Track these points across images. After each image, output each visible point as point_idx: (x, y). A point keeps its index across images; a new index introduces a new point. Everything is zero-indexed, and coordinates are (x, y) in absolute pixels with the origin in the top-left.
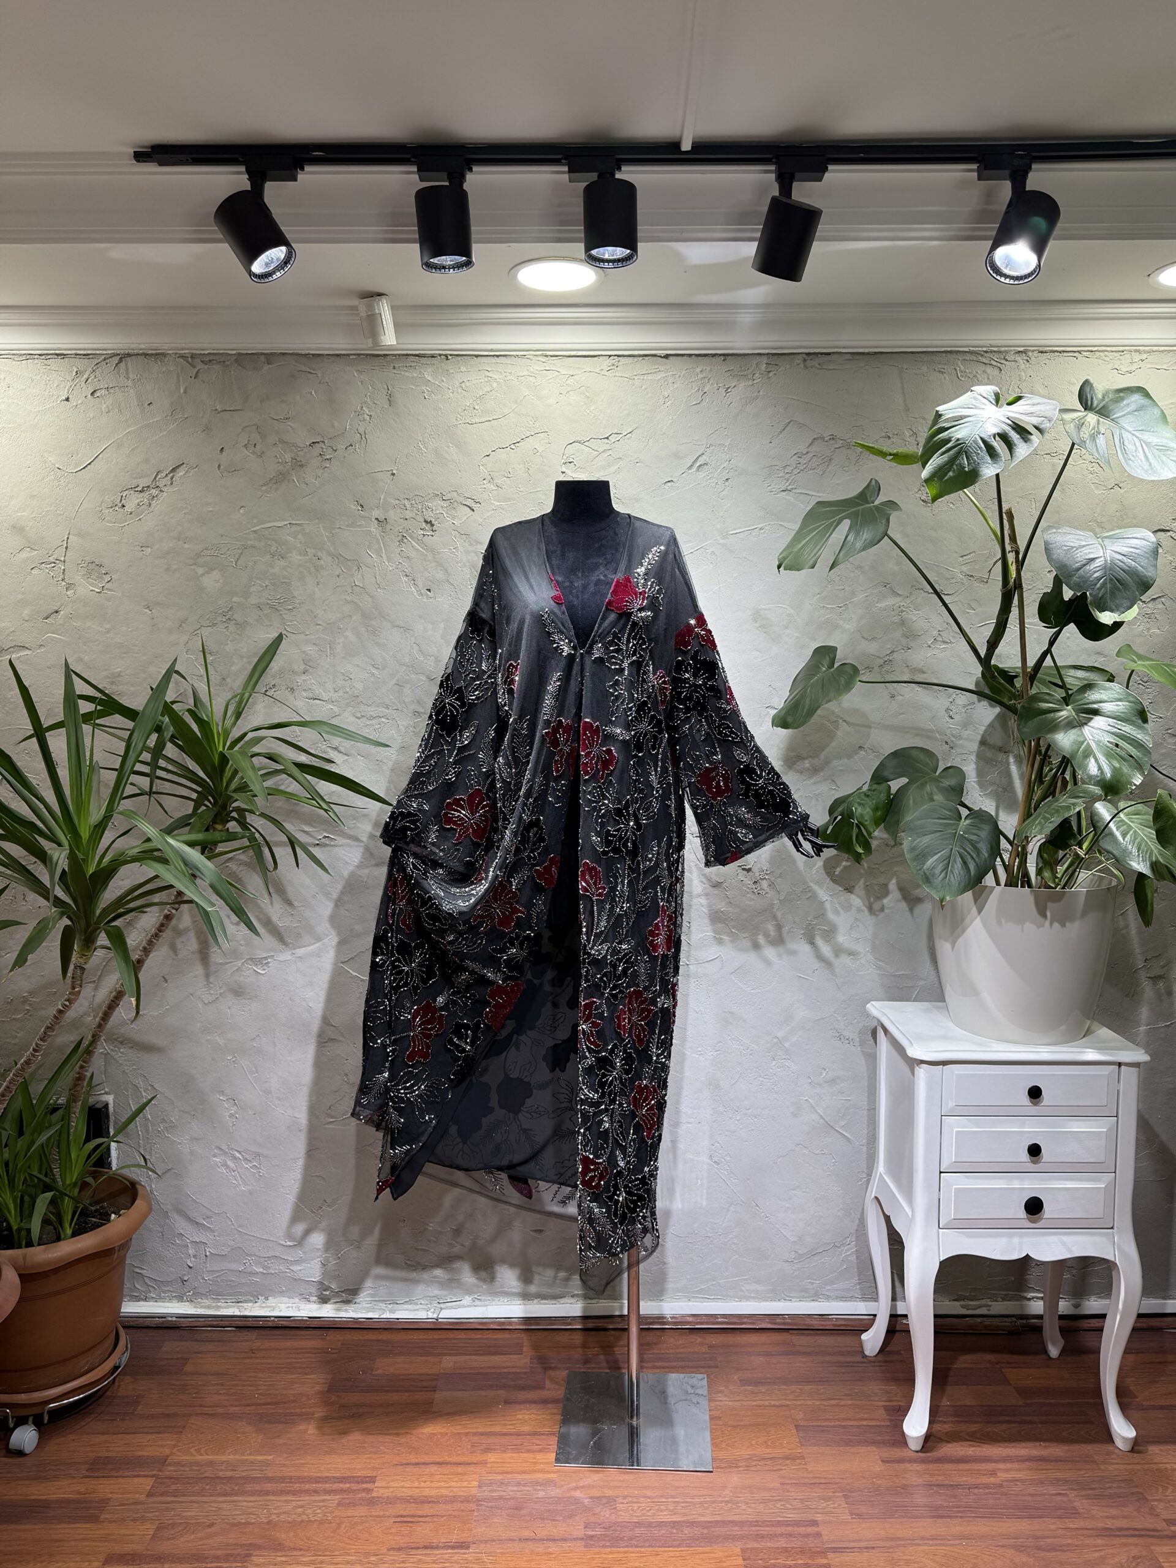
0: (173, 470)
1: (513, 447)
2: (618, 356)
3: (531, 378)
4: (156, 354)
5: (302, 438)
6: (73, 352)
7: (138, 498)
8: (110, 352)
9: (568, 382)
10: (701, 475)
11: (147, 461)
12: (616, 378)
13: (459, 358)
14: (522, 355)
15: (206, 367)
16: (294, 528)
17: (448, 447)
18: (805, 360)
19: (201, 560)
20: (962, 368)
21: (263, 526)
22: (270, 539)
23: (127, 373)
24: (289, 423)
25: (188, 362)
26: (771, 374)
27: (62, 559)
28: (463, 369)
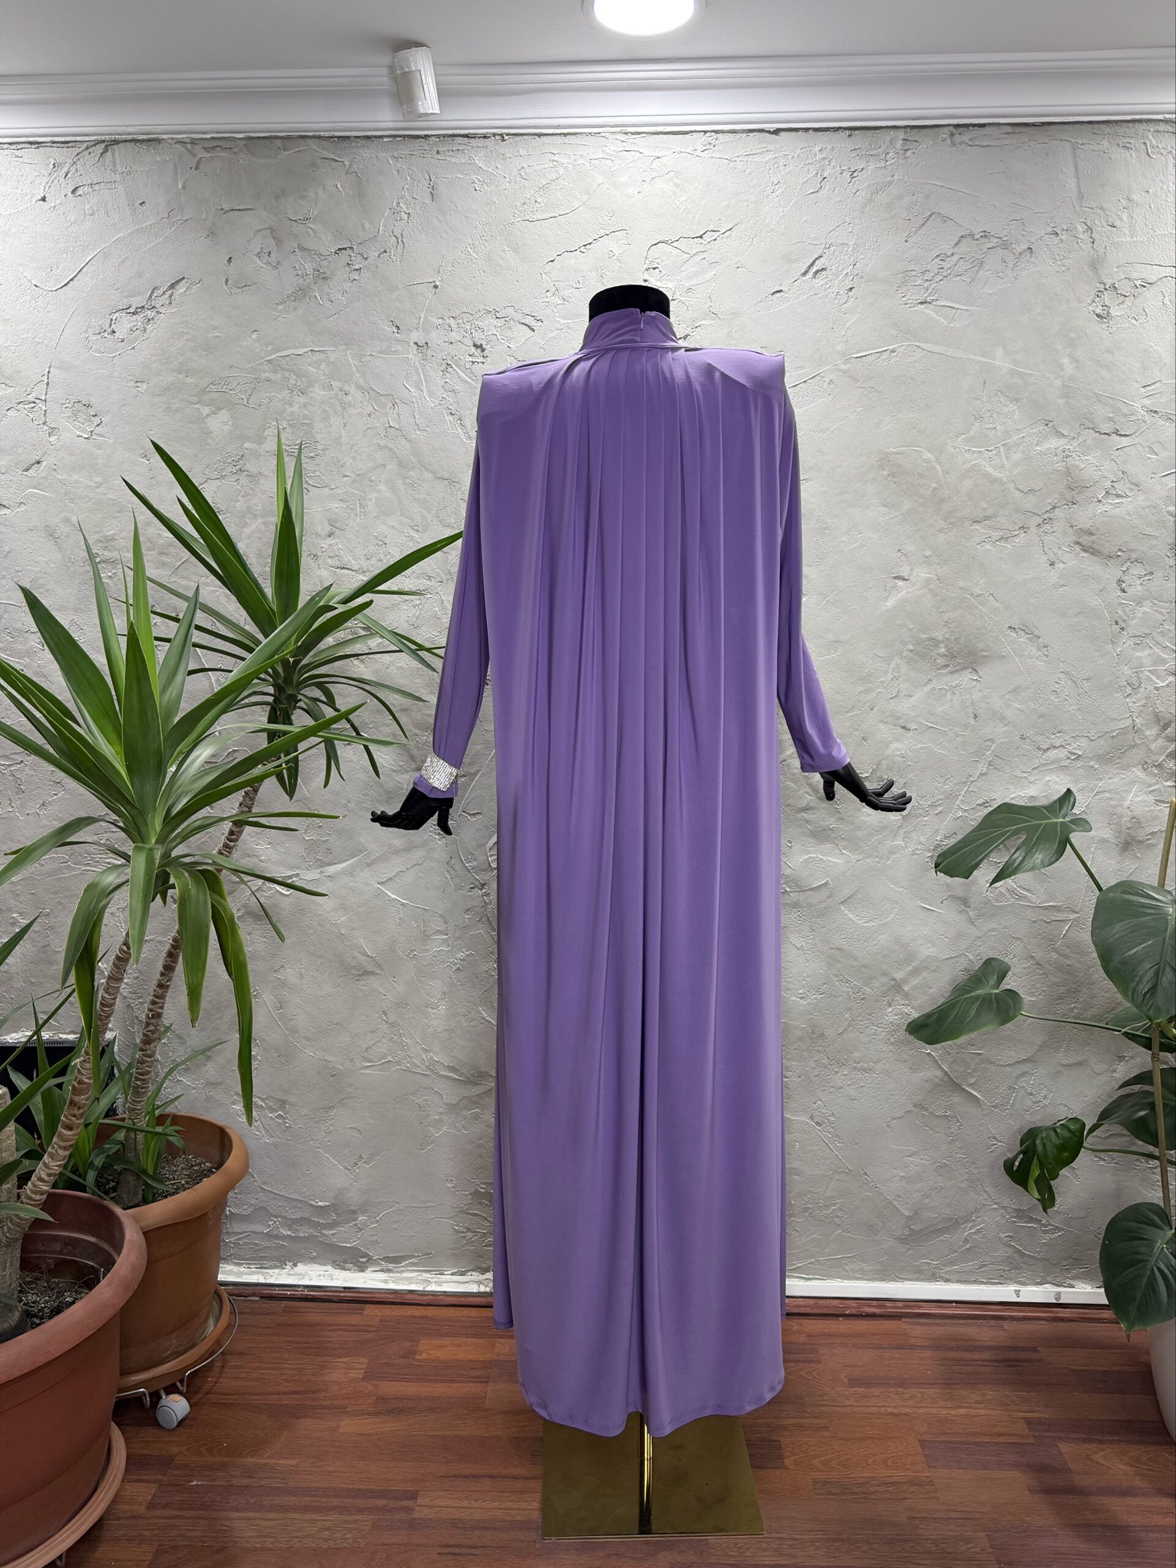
0: (172, 286)
1: (583, 249)
2: (716, 132)
3: (608, 162)
4: (149, 140)
5: (327, 244)
6: (49, 139)
7: (130, 322)
8: (93, 138)
9: (654, 166)
10: (820, 281)
11: (140, 275)
12: (713, 160)
13: (518, 138)
14: (595, 131)
15: (210, 155)
16: (317, 357)
17: (503, 251)
18: (952, 135)
19: (206, 398)
20: (1153, 140)
21: (279, 354)
22: (287, 370)
23: (114, 162)
24: (310, 225)
25: (187, 148)
26: (909, 153)
27: (43, 397)
28: (523, 152)
